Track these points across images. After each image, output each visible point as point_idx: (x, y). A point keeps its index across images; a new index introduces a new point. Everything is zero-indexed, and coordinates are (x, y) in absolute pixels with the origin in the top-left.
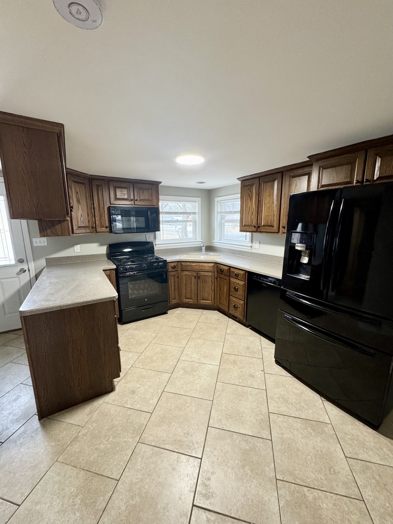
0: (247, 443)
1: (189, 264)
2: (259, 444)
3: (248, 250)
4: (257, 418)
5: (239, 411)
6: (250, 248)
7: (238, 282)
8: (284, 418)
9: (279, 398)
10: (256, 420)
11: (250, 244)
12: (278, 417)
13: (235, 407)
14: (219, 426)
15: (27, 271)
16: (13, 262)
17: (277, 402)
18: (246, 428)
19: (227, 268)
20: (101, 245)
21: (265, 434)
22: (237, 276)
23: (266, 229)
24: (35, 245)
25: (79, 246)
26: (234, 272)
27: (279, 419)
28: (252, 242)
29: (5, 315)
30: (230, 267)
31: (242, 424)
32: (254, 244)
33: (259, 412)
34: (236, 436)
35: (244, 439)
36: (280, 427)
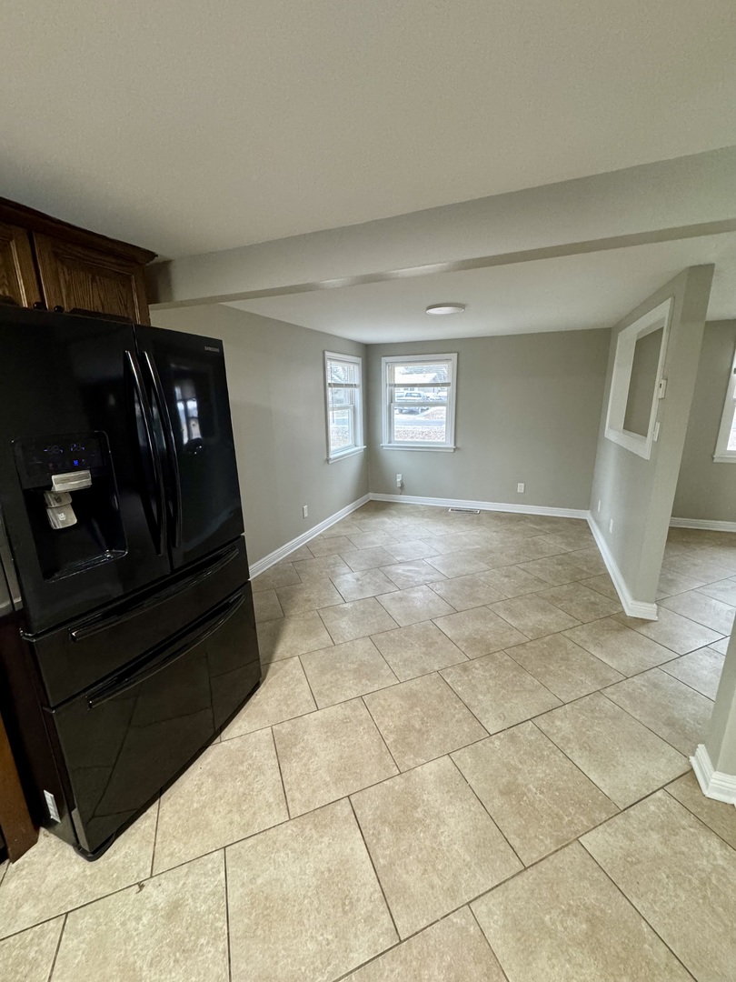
0: (379, 833)
2: (367, 814)
4: (315, 836)
5: (318, 887)
8: (290, 789)
9: (241, 813)
10: (322, 837)
12: (293, 800)
13: (311, 903)
14: (383, 913)
17: (255, 813)
18: (352, 849)
21: (344, 810)
27: (297, 795)
31: (348, 861)
33: (300, 839)
34: (381, 860)
35: (375, 841)
36: (314, 791)
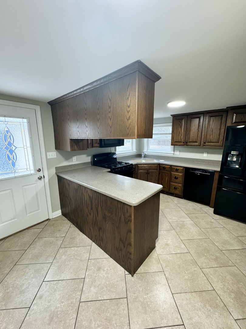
1: (143, 165)
3: (172, 155)
6: (173, 155)
7: (178, 174)
11: (173, 152)
15: (43, 177)
16: (33, 172)
19: (169, 166)
20: (88, 156)
22: (177, 170)
23: (192, 144)
24: (48, 157)
25: (75, 157)
26: (174, 168)
28: (174, 151)
29: (27, 214)
30: (171, 166)
32: (175, 153)
